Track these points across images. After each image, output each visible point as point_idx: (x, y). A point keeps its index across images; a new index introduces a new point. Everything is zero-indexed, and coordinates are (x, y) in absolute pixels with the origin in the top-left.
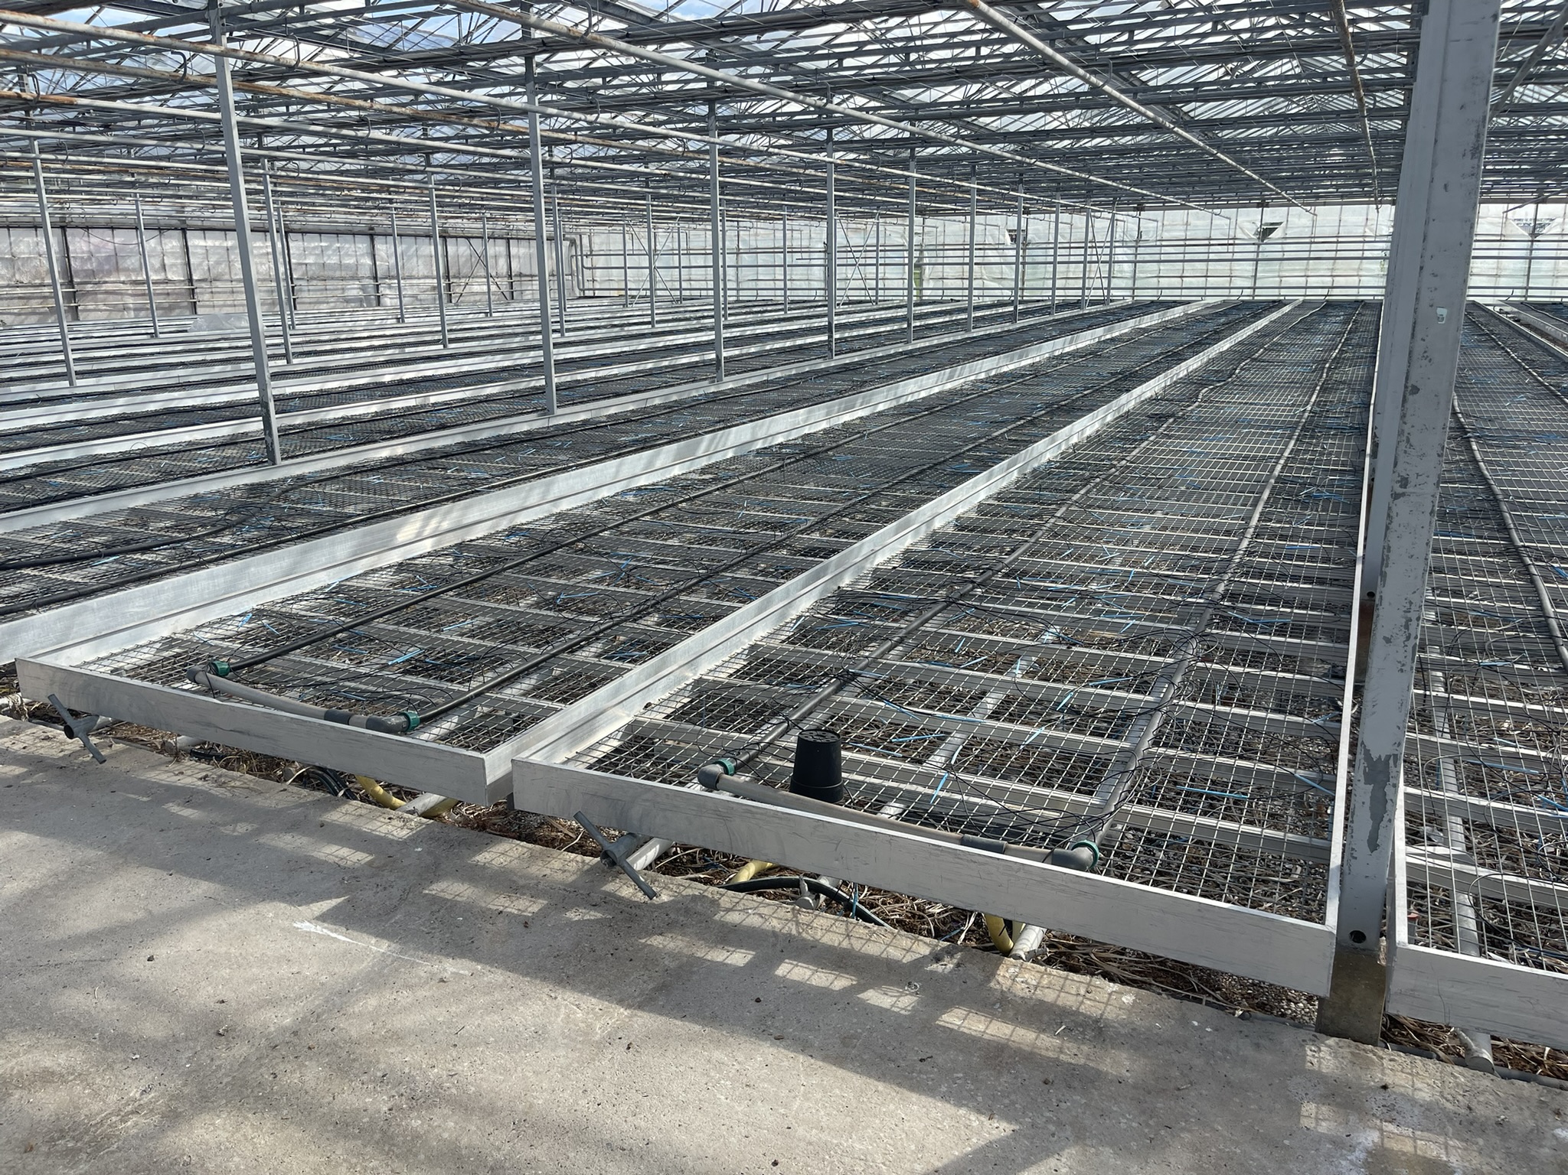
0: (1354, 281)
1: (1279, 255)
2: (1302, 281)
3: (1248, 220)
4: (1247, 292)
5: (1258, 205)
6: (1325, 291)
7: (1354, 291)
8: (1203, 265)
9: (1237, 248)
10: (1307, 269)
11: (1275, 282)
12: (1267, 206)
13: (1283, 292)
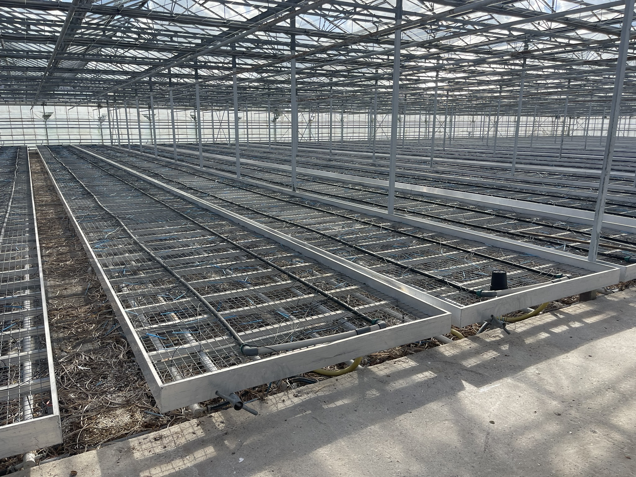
0: (89, 137)
1: (55, 126)
2: (67, 137)
3: (38, 111)
4: (45, 141)
5: (42, 105)
6: (79, 141)
7: (90, 141)
8: (21, 130)
9: (35, 123)
10: (68, 132)
11: (56, 137)
12: (46, 105)
13: (60, 141)
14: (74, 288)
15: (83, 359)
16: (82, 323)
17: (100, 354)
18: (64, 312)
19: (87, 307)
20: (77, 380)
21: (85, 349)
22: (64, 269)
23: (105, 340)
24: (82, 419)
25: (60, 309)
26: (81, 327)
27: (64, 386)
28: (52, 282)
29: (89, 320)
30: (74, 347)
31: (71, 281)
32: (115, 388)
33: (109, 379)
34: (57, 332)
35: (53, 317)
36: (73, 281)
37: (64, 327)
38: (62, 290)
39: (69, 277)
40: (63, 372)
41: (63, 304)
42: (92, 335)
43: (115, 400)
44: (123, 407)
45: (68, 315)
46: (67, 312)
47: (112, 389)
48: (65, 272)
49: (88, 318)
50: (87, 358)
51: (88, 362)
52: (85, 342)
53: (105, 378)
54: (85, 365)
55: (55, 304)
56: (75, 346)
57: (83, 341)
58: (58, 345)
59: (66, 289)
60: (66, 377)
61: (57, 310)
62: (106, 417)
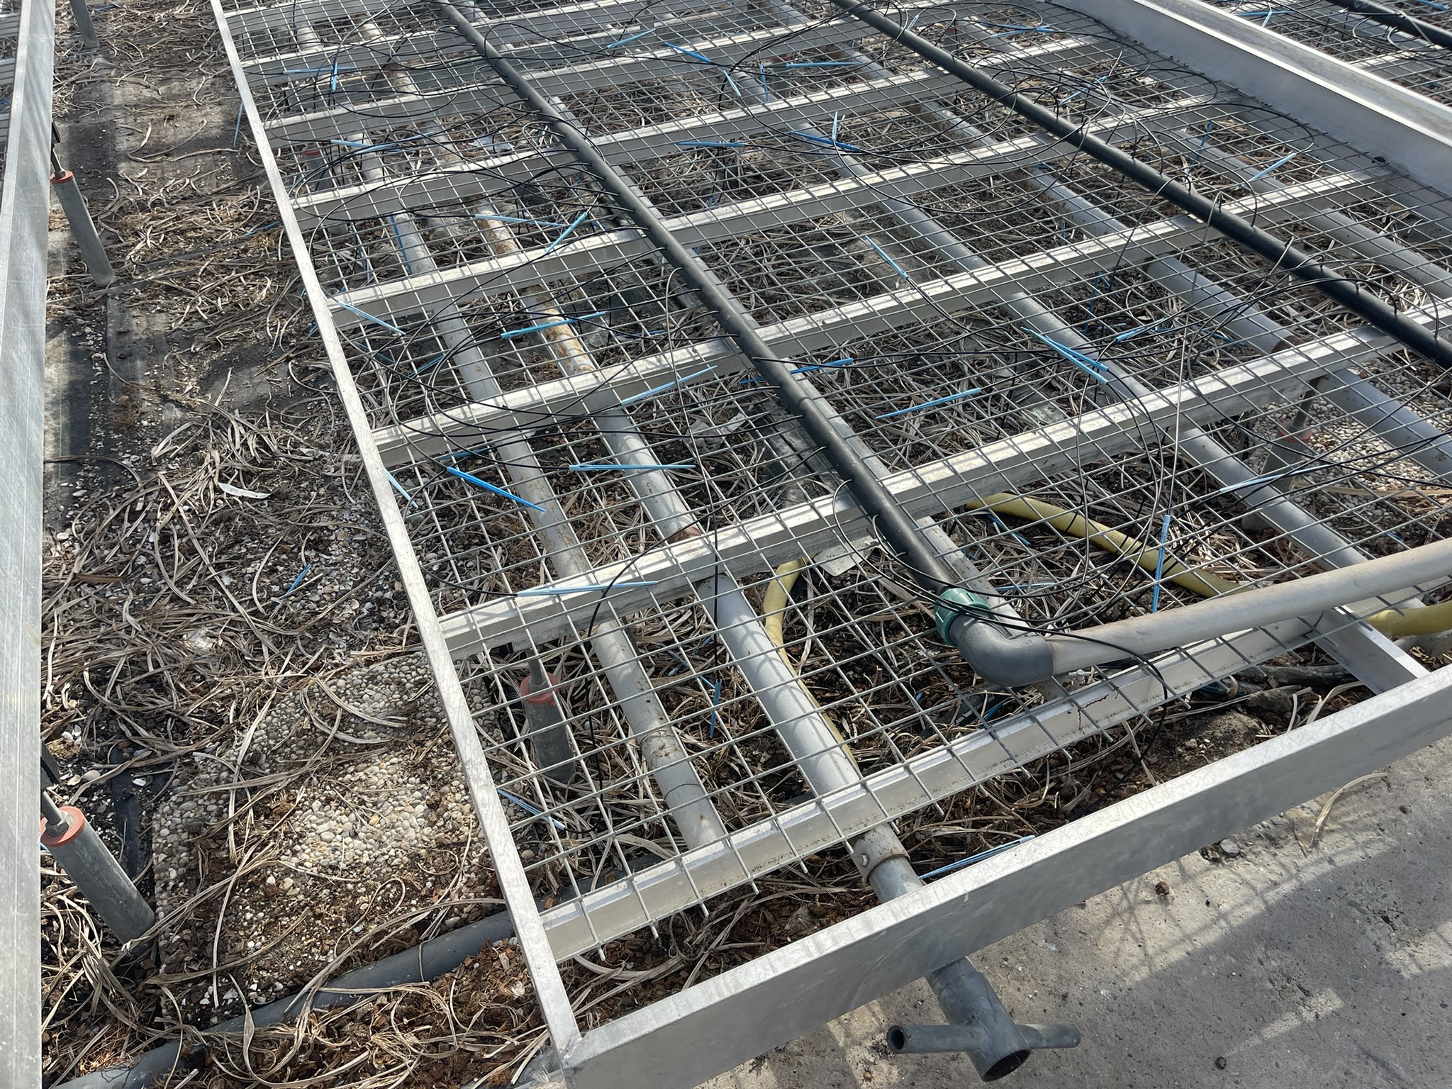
14: (196, 115)
15: (238, 446)
16: (228, 270)
17: (296, 421)
18: (167, 221)
19: (242, 198)
20: (221, 553)
21: (244, 395)
22: (166, 37)
23: (309, 355)
24: (231, 814)
25: (154, 204)
26: (226, 290)
27: (171, 584)
28: (130, 89)
29: (249, 259)
30: (207, 383)
31: (187, 85)
32: (362, 603)
33: (336, 551)
34: (144, 308)
35: (132, 239)
36: (194, 83)
37: (169, 289)
38: (160, 122)
39: (184, 66)
40: (166, 508)
41: (163, 180)
42: (263, 328)
43: (359, 699)
44: (396, 746)
45: (182, 232)
46: (178, 218)
47: (348, 611)
48: (167, 47)
49: (245, 251)
50: (252, 443)
51: (253, 461)
52: (243, 359)
53: (319, 545)
54: (247, 477)
55: (140, 180)
56: (209, 374)
57: (234, 353)
58: (149, 367)
59: (171, 118)
60: (180, 537)
61: (143, 209)
62: (328, 800)
